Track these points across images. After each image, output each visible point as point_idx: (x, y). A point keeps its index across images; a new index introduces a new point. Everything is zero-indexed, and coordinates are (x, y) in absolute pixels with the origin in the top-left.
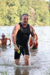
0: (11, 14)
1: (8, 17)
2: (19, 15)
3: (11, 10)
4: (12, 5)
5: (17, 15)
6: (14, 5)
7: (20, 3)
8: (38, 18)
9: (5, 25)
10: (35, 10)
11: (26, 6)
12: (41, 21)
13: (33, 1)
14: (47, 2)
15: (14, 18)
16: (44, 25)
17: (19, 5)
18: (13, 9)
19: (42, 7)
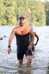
0: (8, 14)
1: (5, 17)
2: (16, 15)
3: (8, 10)
5: (14, 15)
6: (11, 5)
7: (17, 3)
8: (35, 18)
9: (3, 25)
10: (32, 10)
11: (22, 6)
12: (38, 21)
13: (29, 2)
14: (43, 3)
16: (40, 25)
17: (16, 6)
18: (11, 9)
19: (38, 8)
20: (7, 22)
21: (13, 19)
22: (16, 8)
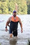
0: (3, 7)
3: (3, 4)
4: (3, 1)
5: (7, 7)
6: (5, 1)
10: (18, 4)
11: (12, 2)
12: (22, 11)
15: (5, 9)
16: (24, 14)
17: (8, 1)
19: (22, 3)
20: (2, 12)
21: (6, 10)
22: (8, 3)
